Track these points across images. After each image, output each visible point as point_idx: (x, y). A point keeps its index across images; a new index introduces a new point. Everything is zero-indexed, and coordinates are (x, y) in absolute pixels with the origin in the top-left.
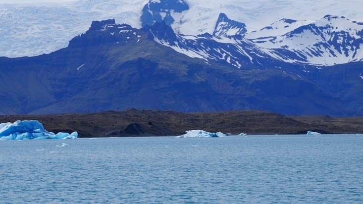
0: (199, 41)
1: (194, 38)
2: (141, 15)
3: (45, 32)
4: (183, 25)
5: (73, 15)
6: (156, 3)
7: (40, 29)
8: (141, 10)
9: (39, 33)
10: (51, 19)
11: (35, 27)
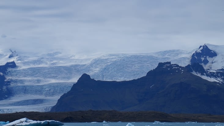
0: (218, 73)
1: (215, 71)
2: (191, 59)
3: (141, 68)
4: (213, 64)
5: (156, 59)
6: (199, 52)
7: (138, 66)
8: (191, 56)
9: (138, 68)
10: (144, 61)
11: (136, 65)
